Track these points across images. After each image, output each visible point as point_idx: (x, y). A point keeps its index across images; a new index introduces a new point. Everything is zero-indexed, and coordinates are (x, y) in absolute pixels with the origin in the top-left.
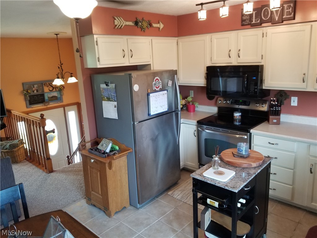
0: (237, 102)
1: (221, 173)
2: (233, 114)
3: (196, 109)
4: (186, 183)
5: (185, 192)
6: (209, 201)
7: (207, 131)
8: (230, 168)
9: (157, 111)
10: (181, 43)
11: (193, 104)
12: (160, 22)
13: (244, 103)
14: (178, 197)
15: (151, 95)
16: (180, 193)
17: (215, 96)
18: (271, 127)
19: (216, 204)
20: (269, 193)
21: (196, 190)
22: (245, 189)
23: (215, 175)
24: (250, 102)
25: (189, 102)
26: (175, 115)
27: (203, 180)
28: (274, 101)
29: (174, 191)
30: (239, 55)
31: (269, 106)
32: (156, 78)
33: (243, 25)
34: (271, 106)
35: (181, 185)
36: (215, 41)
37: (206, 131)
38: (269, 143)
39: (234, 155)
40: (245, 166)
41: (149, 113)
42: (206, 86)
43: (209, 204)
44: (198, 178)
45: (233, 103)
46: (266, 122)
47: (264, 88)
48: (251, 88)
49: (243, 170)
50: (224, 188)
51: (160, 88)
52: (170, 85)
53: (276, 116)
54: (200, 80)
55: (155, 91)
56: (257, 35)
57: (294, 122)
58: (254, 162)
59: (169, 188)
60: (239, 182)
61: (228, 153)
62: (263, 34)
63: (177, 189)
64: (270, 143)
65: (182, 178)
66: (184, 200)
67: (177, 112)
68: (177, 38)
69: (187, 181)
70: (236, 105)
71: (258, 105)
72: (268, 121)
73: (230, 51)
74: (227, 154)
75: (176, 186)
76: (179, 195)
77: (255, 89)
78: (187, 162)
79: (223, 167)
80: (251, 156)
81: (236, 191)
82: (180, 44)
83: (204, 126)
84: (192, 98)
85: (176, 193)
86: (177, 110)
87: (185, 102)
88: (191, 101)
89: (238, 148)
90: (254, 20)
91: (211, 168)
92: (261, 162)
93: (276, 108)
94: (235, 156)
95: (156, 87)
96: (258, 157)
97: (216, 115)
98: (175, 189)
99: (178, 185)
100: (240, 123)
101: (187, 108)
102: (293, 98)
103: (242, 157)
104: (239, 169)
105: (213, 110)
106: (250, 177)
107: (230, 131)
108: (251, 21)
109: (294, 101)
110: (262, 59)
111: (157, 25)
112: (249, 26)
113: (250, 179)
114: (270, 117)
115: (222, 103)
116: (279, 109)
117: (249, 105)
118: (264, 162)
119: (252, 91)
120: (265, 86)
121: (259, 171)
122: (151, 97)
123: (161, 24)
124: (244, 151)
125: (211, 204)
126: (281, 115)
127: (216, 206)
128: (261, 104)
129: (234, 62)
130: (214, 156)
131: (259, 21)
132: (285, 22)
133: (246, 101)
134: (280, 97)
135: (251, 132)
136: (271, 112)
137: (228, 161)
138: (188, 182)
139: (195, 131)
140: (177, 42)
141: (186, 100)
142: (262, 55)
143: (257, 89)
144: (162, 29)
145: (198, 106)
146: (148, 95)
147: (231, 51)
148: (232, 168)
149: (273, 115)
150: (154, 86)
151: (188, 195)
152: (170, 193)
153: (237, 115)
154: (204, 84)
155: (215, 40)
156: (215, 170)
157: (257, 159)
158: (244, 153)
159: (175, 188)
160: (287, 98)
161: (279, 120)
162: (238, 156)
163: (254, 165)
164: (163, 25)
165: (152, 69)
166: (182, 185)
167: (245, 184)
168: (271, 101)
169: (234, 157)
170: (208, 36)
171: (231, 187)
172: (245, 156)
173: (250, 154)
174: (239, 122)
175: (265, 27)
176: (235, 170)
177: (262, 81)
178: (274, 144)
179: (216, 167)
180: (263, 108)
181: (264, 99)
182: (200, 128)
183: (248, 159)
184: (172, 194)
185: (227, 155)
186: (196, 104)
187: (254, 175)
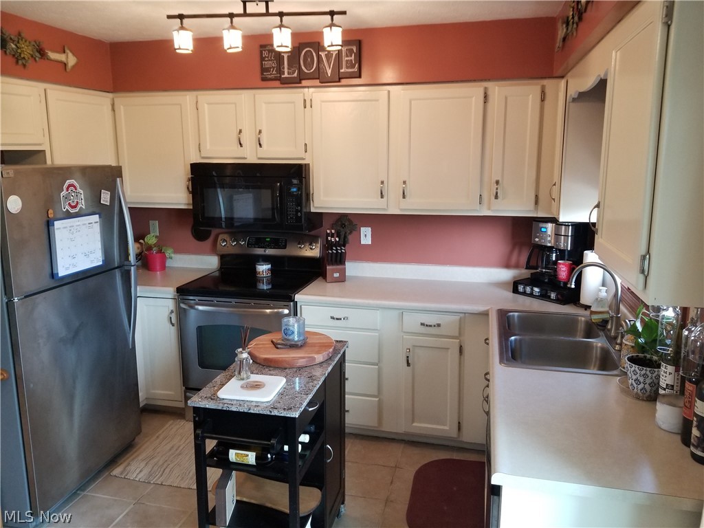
0: (260, 243)
1: (257, 386)
2: (255, 269)
3: (169, 263)
4: (156, 440)
5: (156, 460)
6: (233, 455)
7: (200, 308)
8: (272, 372)
9: (74, 266)
10: (122, 107)
11: (160, 251)
12: (67, 51)
13: (276, 244)
14: (139, 476)
15: (57, 224)
16: (143, 465)
17: (211, 231)
18: (330, 286)
19: (251, 458)
20: (346, 422)
21: (205, 435)
22: (310, 409)
23: (245, 392)
24: (286, 241)
25: (150, 248)
26: (122, 276)
27: (220, 408)
28: (332, 236)
29: (129, 464)
30: (259, 141)
31: (324, 246)
32: (68, 182)
33: (264, 79)
34: (328, 246)
35: (144, 447)
36: (205, 109)
37: (197, 309)
38: (332, 318)
39: (275, 345)
40: (301, 362)
41: (55, 272)
42: (191, 207)
43: (234, 461)
44: (207, 406)
45: (252, 244)
46: (320, 278)
47: (313, 210)
48: (289, 210)
49: (300, 372)
50: (269, 413)
51: (81, 207)
52: (107, 202)
53: (338, 265)
54: (176, 196)
55: (69, 216)
56: (294, 102)
57: (368, 276)
58: (318, 353)
59: (113, 461)
60: (297, 395)
61: (263, 344)
62: (305, 100)
63: (133, 459)
64: (334, 318)
65: (144, 430)
66: (157, 480)
67: (126, 268)
68: (111, 95)
69: (157, 435)
70: (259, 248)
71: (303, 246)
72: (325, 277)
73: (240, 131)
74: (261, 345)
75: (132, 453)
76: (141, 471)
77: (297, 211)
78: (153, 391)
79: (257, 374)
80: (310, 342)
81: (296, 415)
82: (121, 110)
83: (191, 298)
84: (156, 237)
85: (132, 467)
86: (126, 263)
87: (138, 248)
88: (155, 245)
89: (283, 328)
90: (286, 70)
91: (233, 380)
92: (331, 350)
93: (337, 250)
94: (279, 346)
95: (69, 204)
96: (323, 343)
97: (217, 274)
98: (130, 459)
99: (135, 450)
100: (270, 287)
101: (147, 261)
102: (363, 229)
103: (294, 346)
104: (291, 370)
105: (208, 263)
106: (315, 382)
107: (252, 302)
108: (280, 72)
109: (366, 236)
110: (306, 152)
111: (62, 57)
112: (277, 83)
113: (318, 386)
114: (328, 267)
115: (227, 245)
116: (343, 251)
117: (285, 248)
118: (336, 352)
119: (291, 216)
120: (315, 206)
121: (330, 369)
122: (57, 229)
123: (70, 55)
124: (296, 333)
125: (240, 460)
126: (346, 263)
127: (250, 463)
128: (308, 244)
129: (251, 156)
130: (240, 350)
131: (295, 75)
132: (344, 82)
133: (278, 239)
134: (342, 229)
135: (296, 300)
136: (330, 258)
137: (266, 359)
138: (161, 437)
139: (172, 312)
140: (113, 105)
141: (140, 243)
142: (306, 145)
143: (301, 211)
144: (74, 67)
145: (173, 255)
146: (49, 224)
147: (243, 131)
148: (277, 372)
149: (333, 264)
150: (65, 203)
151: (165, 465)
152: (117, 471)
153: (263, 268)
154: (185, 204)
155: (206, 105)
156: (242, 382)
157: (323, 346)
158: (296, 339)
159: (130, 457)
160: (354, 230)
161: (343, 272)
162: (286, 345)
163: (319, 358)
164: (76, 59)
165: (49, 162)
166: (146, 445)
167: (310, 397)
168: (328, 235)
169: (278, 348)
170: (188, 97)
171: (284, 409)
172: (299, 343)
173: (307, 338)
174: (269, 284)
175: (308, 87)
176: (284, 374)
177: (308, 197)
178: (340, 319)
179: (243, 374)
180: (313, 251)
181: (313, 233)
182: (183, 303)
183: (305, 349)
184: (121, 474)
185: (261, 348)
186: (169, 252)
187: (323, 379)
